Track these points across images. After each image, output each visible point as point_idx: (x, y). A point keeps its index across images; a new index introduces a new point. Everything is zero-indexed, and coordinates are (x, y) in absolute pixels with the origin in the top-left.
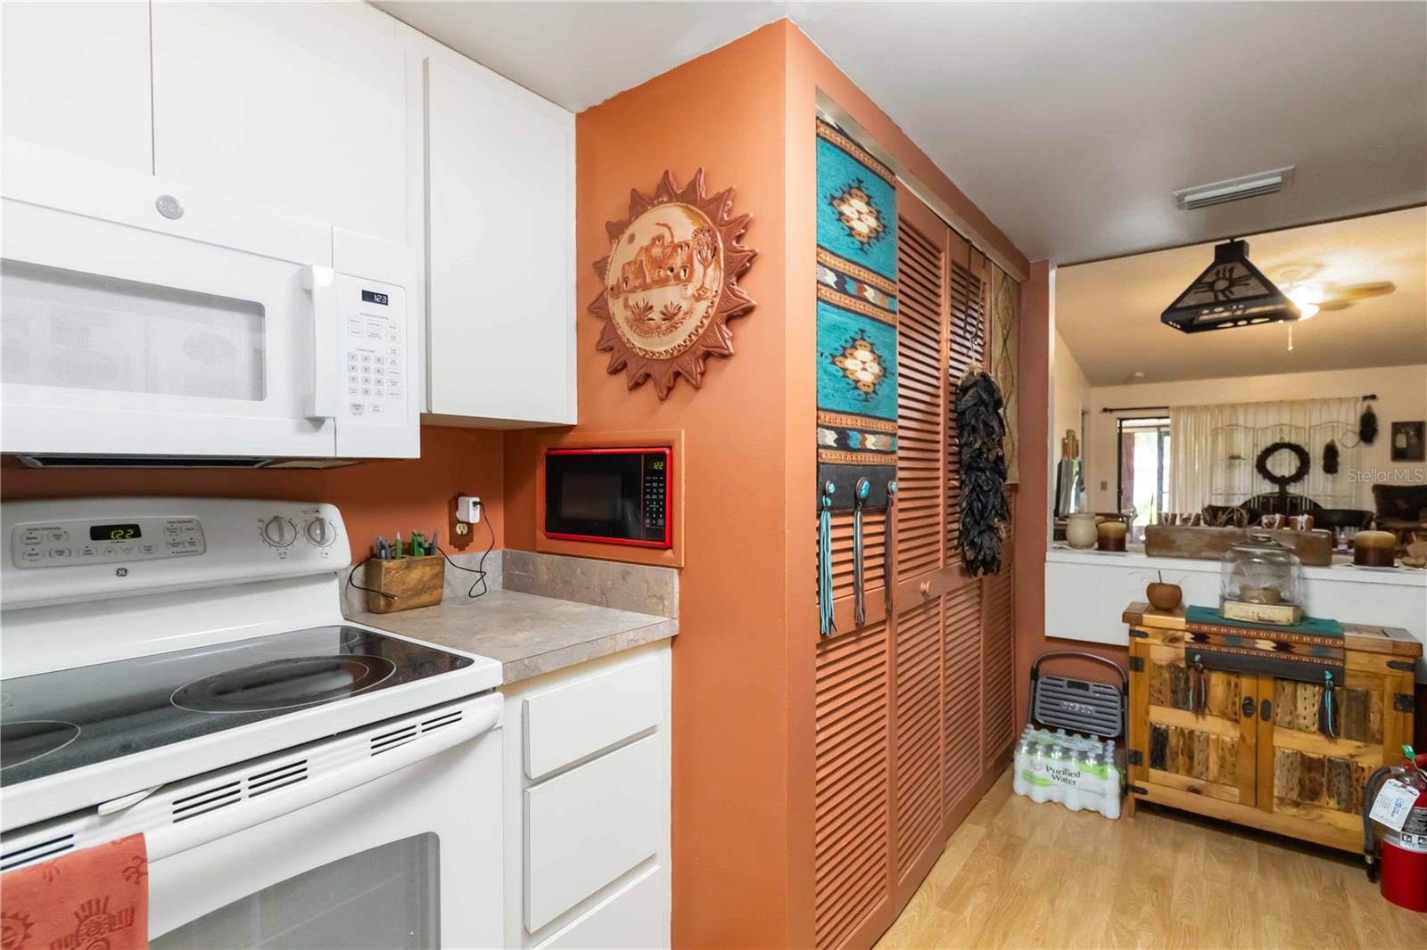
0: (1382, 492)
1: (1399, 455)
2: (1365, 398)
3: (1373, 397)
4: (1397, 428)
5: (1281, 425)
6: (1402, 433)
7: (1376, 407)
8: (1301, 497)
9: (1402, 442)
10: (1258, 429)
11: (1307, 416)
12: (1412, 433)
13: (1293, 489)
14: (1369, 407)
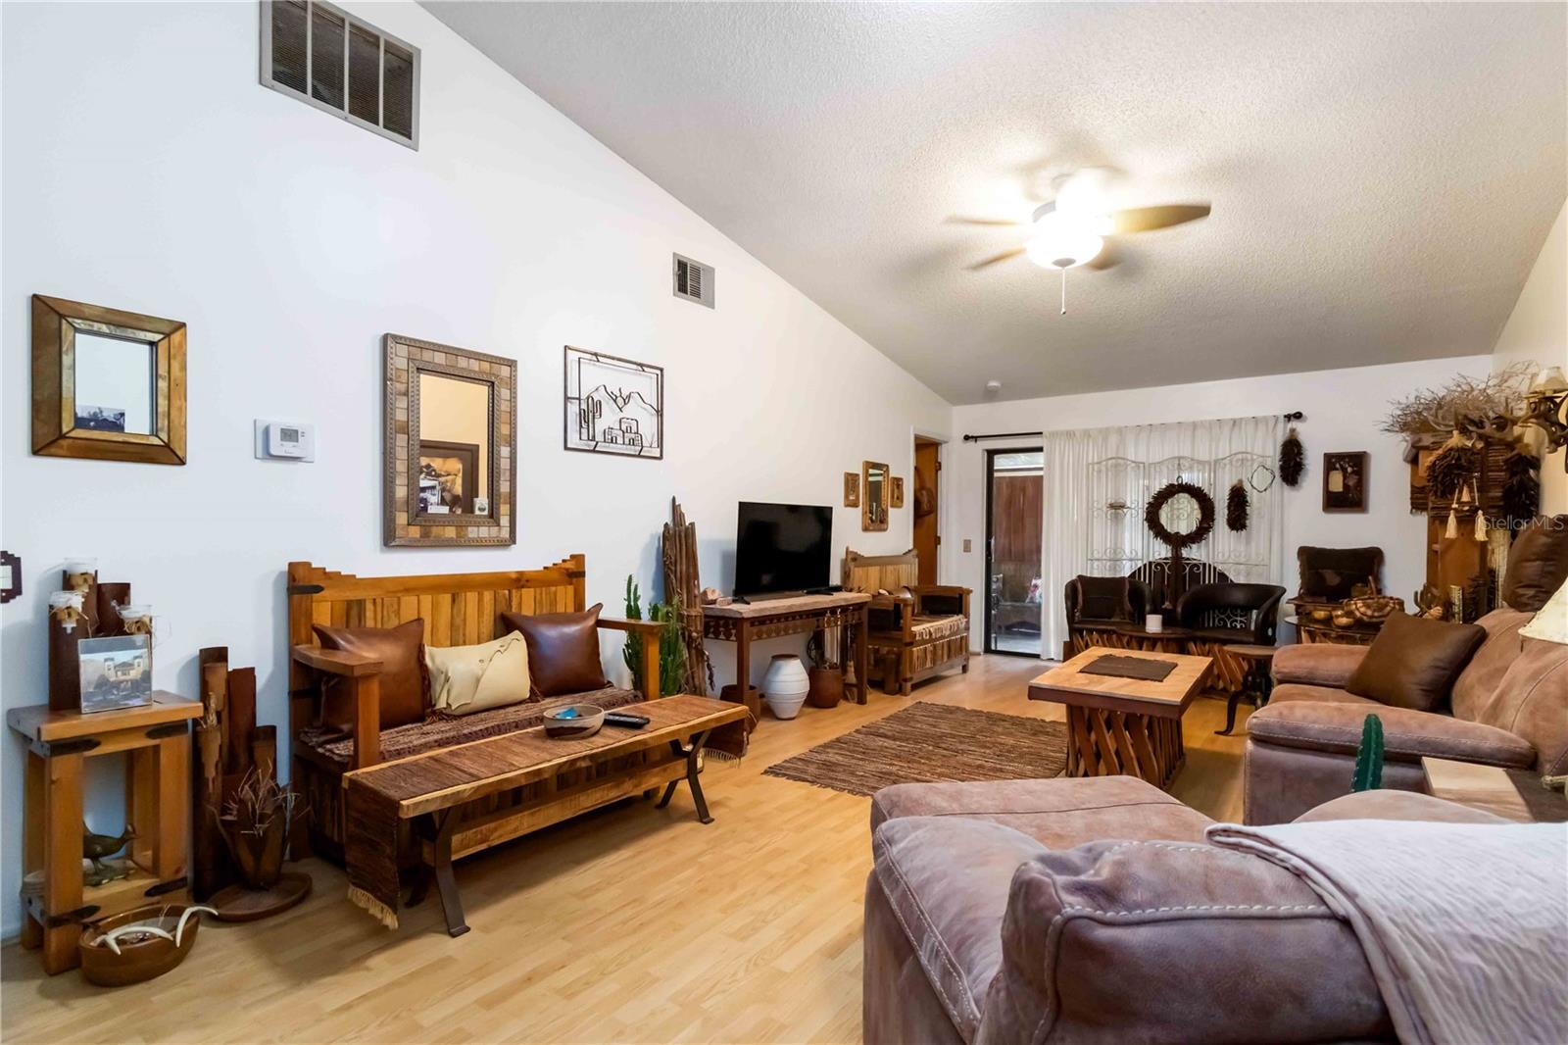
0: (1312, 559)
1: (1335, 502)
2: (1288, 417)
3: (1298, 416)
4: (1332, 462)
5: (1179, 458)
6: (1337, 469)
7: (1303, 431)
8: (1204, 565)
9: (1337, 483)
10: (1150, 464)
11: (1214, 444)
12: (1349, 470)
13: (1193, 553)
14: (1293, 431)
